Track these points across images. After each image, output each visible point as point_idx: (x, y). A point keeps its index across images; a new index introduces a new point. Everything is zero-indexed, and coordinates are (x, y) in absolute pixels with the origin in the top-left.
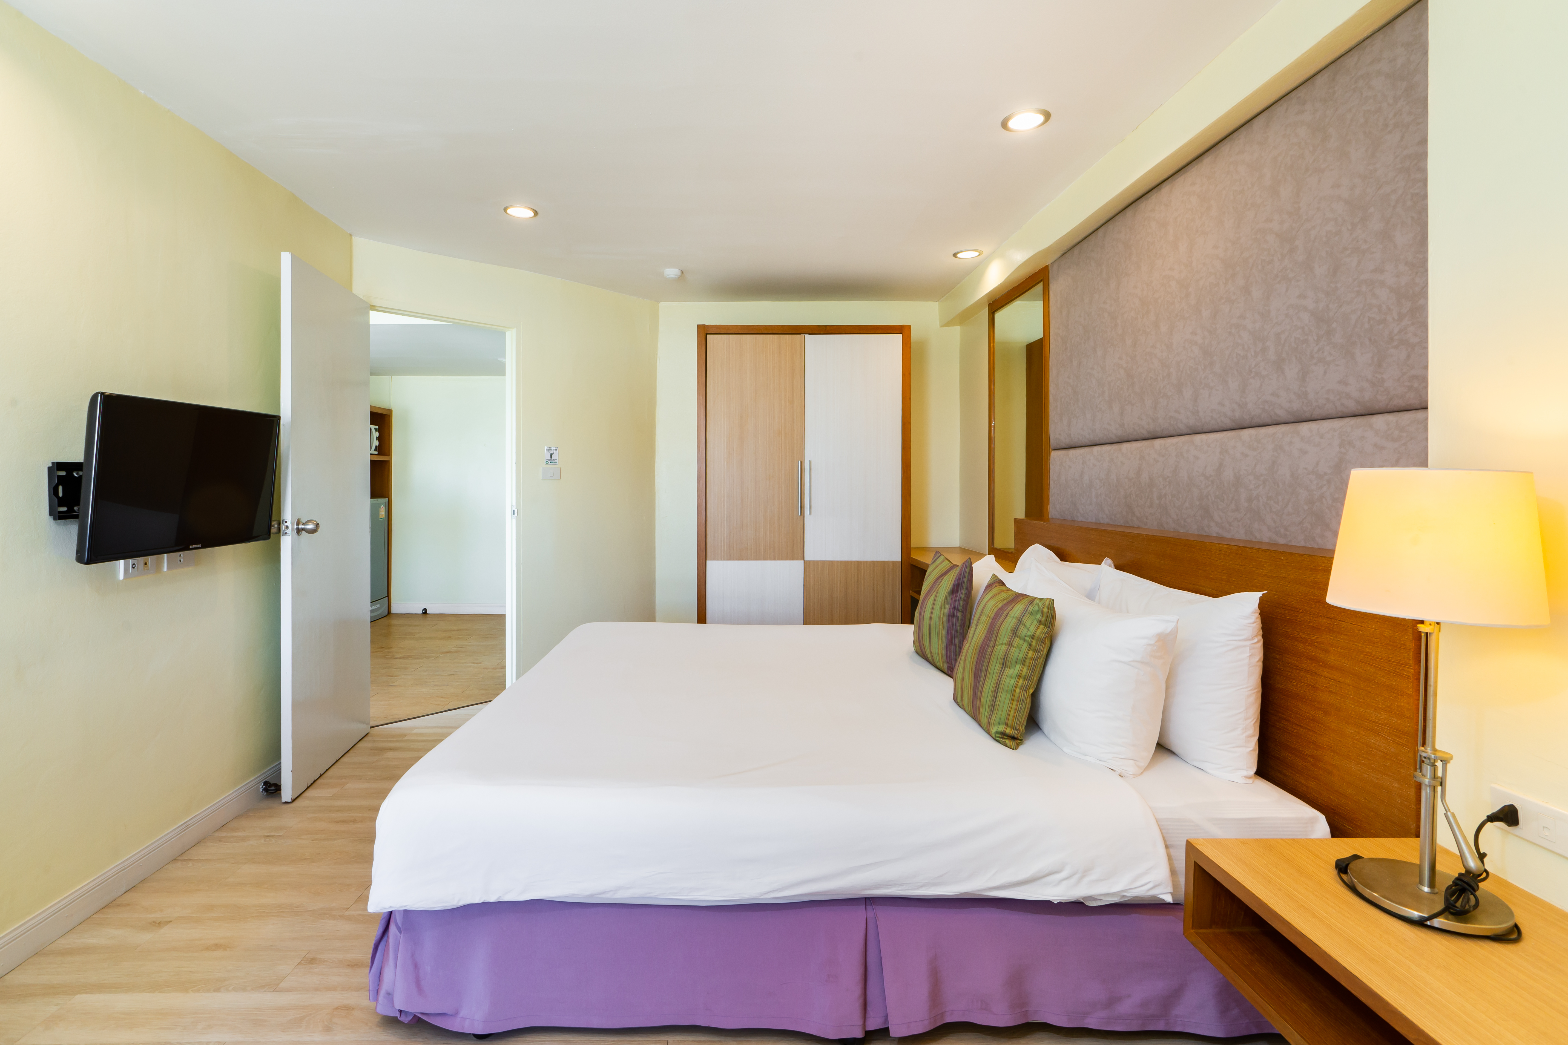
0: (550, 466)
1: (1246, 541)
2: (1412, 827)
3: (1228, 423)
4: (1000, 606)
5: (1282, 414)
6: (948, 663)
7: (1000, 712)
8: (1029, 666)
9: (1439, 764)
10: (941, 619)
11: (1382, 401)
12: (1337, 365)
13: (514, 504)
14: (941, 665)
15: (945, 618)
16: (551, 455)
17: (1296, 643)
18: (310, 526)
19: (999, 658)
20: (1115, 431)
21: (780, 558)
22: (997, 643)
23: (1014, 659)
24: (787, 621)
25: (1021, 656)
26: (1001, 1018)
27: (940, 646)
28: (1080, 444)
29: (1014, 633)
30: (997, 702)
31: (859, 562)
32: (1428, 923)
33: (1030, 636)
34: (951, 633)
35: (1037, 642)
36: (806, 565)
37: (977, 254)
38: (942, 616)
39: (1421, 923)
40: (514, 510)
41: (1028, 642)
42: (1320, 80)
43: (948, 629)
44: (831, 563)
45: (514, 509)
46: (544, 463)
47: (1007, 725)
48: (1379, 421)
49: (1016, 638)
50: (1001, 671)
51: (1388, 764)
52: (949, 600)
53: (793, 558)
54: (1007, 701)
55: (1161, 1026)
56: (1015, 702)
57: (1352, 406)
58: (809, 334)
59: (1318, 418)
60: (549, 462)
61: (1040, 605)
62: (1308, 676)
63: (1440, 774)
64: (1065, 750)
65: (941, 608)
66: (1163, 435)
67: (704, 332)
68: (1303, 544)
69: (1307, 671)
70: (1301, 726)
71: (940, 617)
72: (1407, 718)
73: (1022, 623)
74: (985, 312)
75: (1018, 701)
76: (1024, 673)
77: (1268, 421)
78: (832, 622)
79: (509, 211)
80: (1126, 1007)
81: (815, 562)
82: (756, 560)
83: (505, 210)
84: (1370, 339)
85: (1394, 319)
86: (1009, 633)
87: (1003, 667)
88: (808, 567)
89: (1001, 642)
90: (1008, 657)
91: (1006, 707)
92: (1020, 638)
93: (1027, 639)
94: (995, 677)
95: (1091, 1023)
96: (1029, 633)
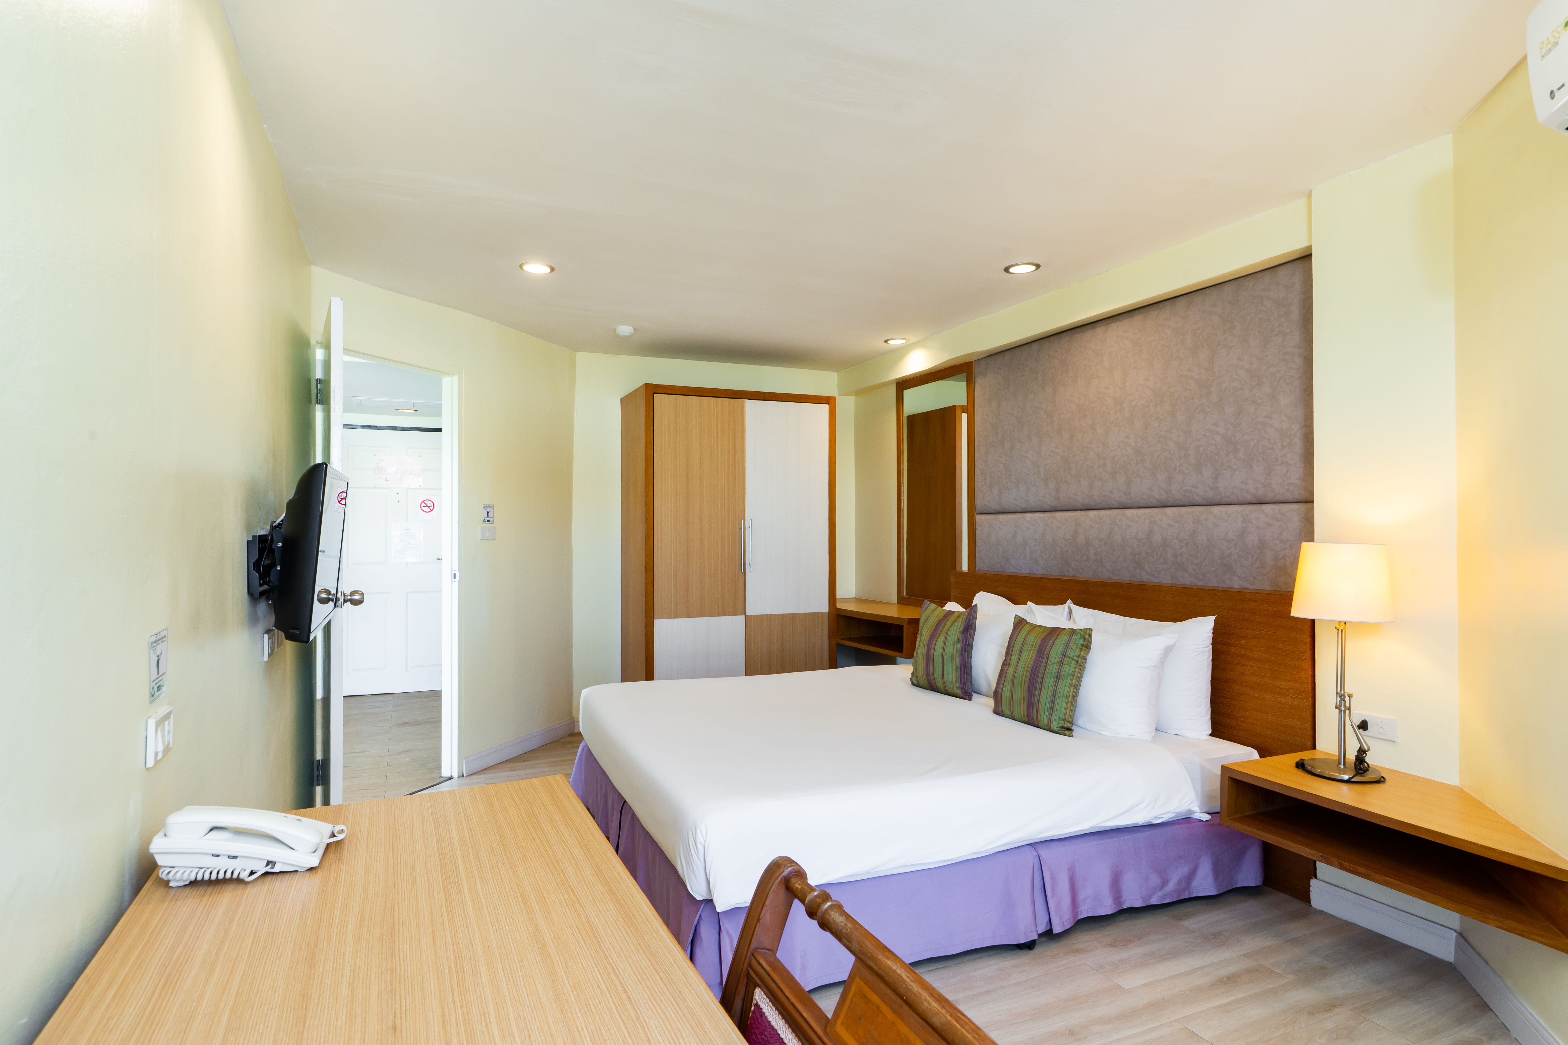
0: (487, 525)
1: (1172, 584)
2: (1308, 745)
3: (1155, 503)
4: (1042, 637)
5: (1199, 500)
6: (962, 688)
7: (1059, 712)
8: (1077, 677)
9: (1347, 699)
10: (955, 654)
11: (1270, 496)
12: (1240, 472)
13: (456, 566)
14: (955, 691)
15: (959, 653)
16: (488, 513)
17: (1230, 647)
18: (357, 597)
19: (1053, 674)
20: (1049, 502)
21: (724, 614)
22: (1049, 663)
23: (1067, 673)
24: (730, 673)
25: (1071, 671)
26: (1107, 909)
27: (954, 676)
28: (1010, 510)
29: (1063, 655)
30: (1056, 705)
31: (793, 615)
32: (1352, 780)
33: (1076, 656)
34: (964, 665)
35: (1081, 659)
36: (747, 619)
37: (904, 341)
38: (955, 652)
39: (1348, 781)
40: (455, 574)
41: (1075, 660)
42: (1227, 289)
43: (961, 662)
44: (770, 617)
45: (454, 572)
46: (482, 521)
47: (1064, 720)
48: (1268, 508)
49: (1066, 658)
50: (1056, 682)
51: (1293, 712)
52: (960, 638)
53: (735, 614)
54: (1064, 703)
55: (1186, 896)
56: (1070, 704)
57: (1249, 498)
58: (749, 399)
59: (1224, 503)
60: (486, 520)
61: (1082, 633)
62: (1239, 667)
63: (1347, 705)
64: (1102, 733)
65: (954, 645)
66: (1096, 508)
67: (652, 391)
68: (1216, 585)
69: (1238, 664)
70: (1234, 699)
71: (953, 653)
72: (1305, 683)
73: (1069, 647)
74: (893, 390)
75: (1071, 702)
76: (1074, 683)
77: (1187, 503)
78: (770, 672)
79: (525, 268)
80: (1171, 886)
81: (755, 616)
82: (702, 616)
83: (521, 267)
84: (1263, 458)
85: (1278, 448)
86: (1059, 655)
87: (1056, 680)
88: (749, 621)
89: (1053, 662)
90: (1061, 672)
91: (1063, 708)
92: (1069, 658)
93: (1075, 658)
94: (1051, 688)
95: (1154, 901)
96: (1076, 654)
